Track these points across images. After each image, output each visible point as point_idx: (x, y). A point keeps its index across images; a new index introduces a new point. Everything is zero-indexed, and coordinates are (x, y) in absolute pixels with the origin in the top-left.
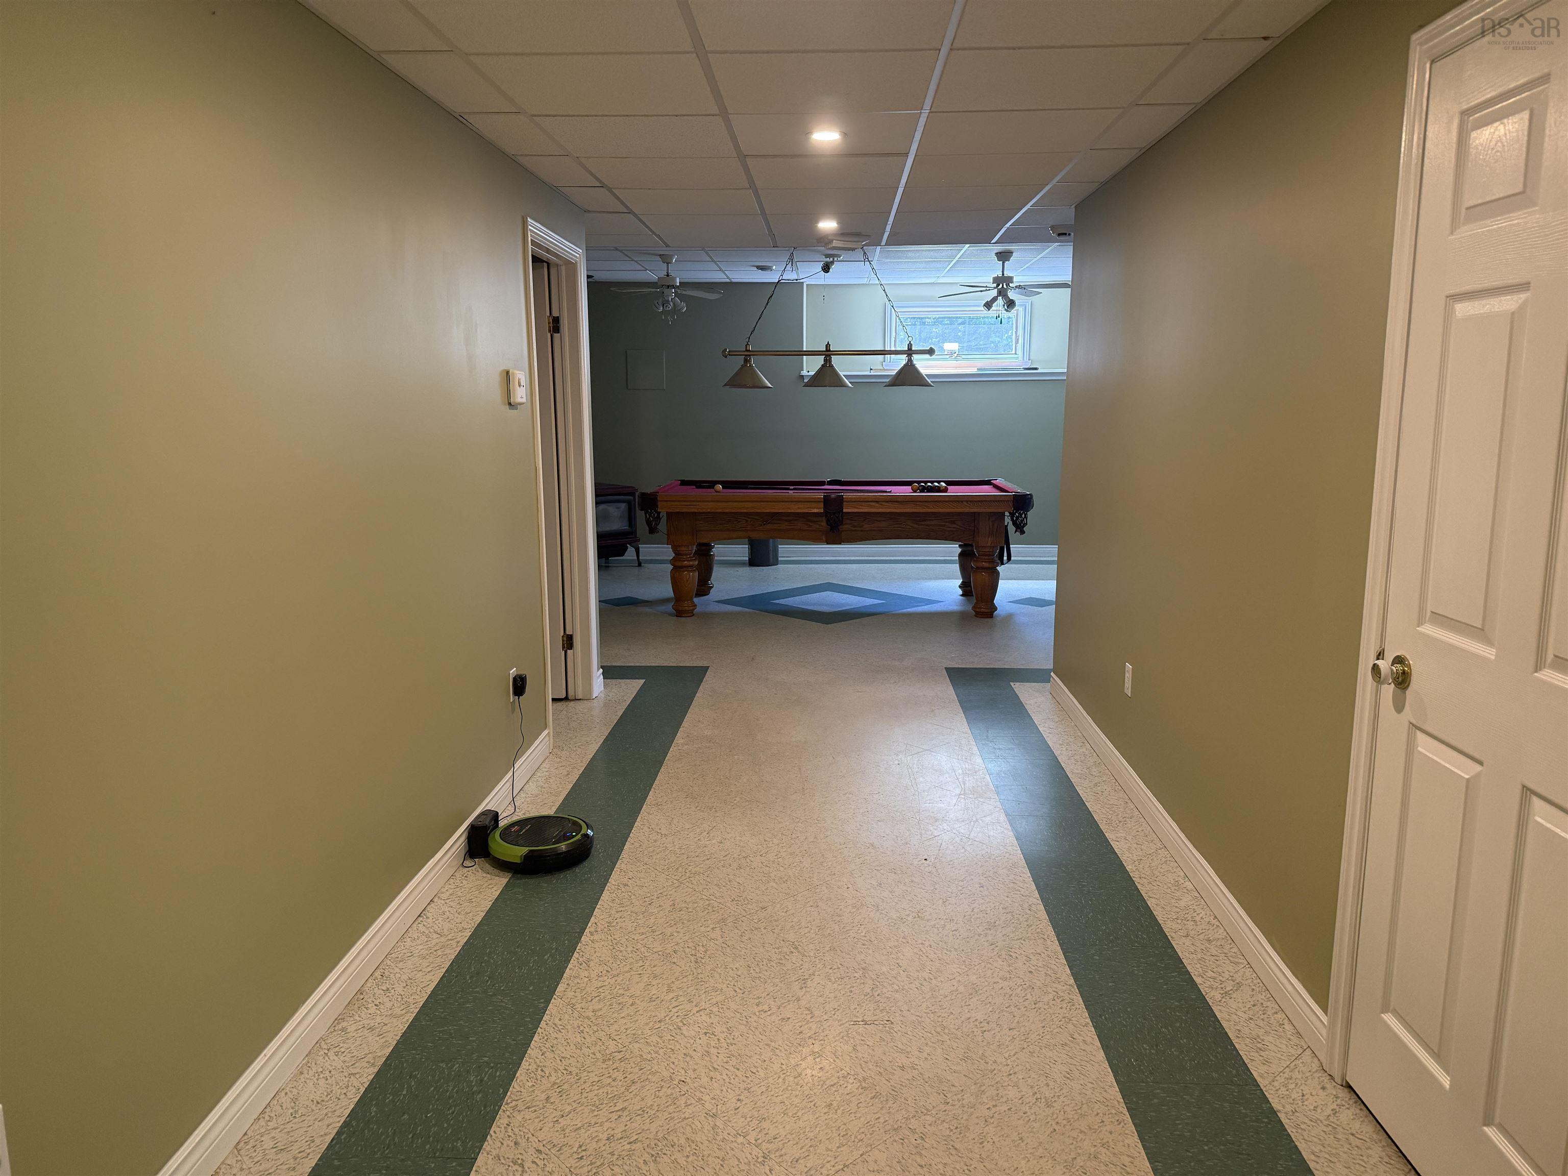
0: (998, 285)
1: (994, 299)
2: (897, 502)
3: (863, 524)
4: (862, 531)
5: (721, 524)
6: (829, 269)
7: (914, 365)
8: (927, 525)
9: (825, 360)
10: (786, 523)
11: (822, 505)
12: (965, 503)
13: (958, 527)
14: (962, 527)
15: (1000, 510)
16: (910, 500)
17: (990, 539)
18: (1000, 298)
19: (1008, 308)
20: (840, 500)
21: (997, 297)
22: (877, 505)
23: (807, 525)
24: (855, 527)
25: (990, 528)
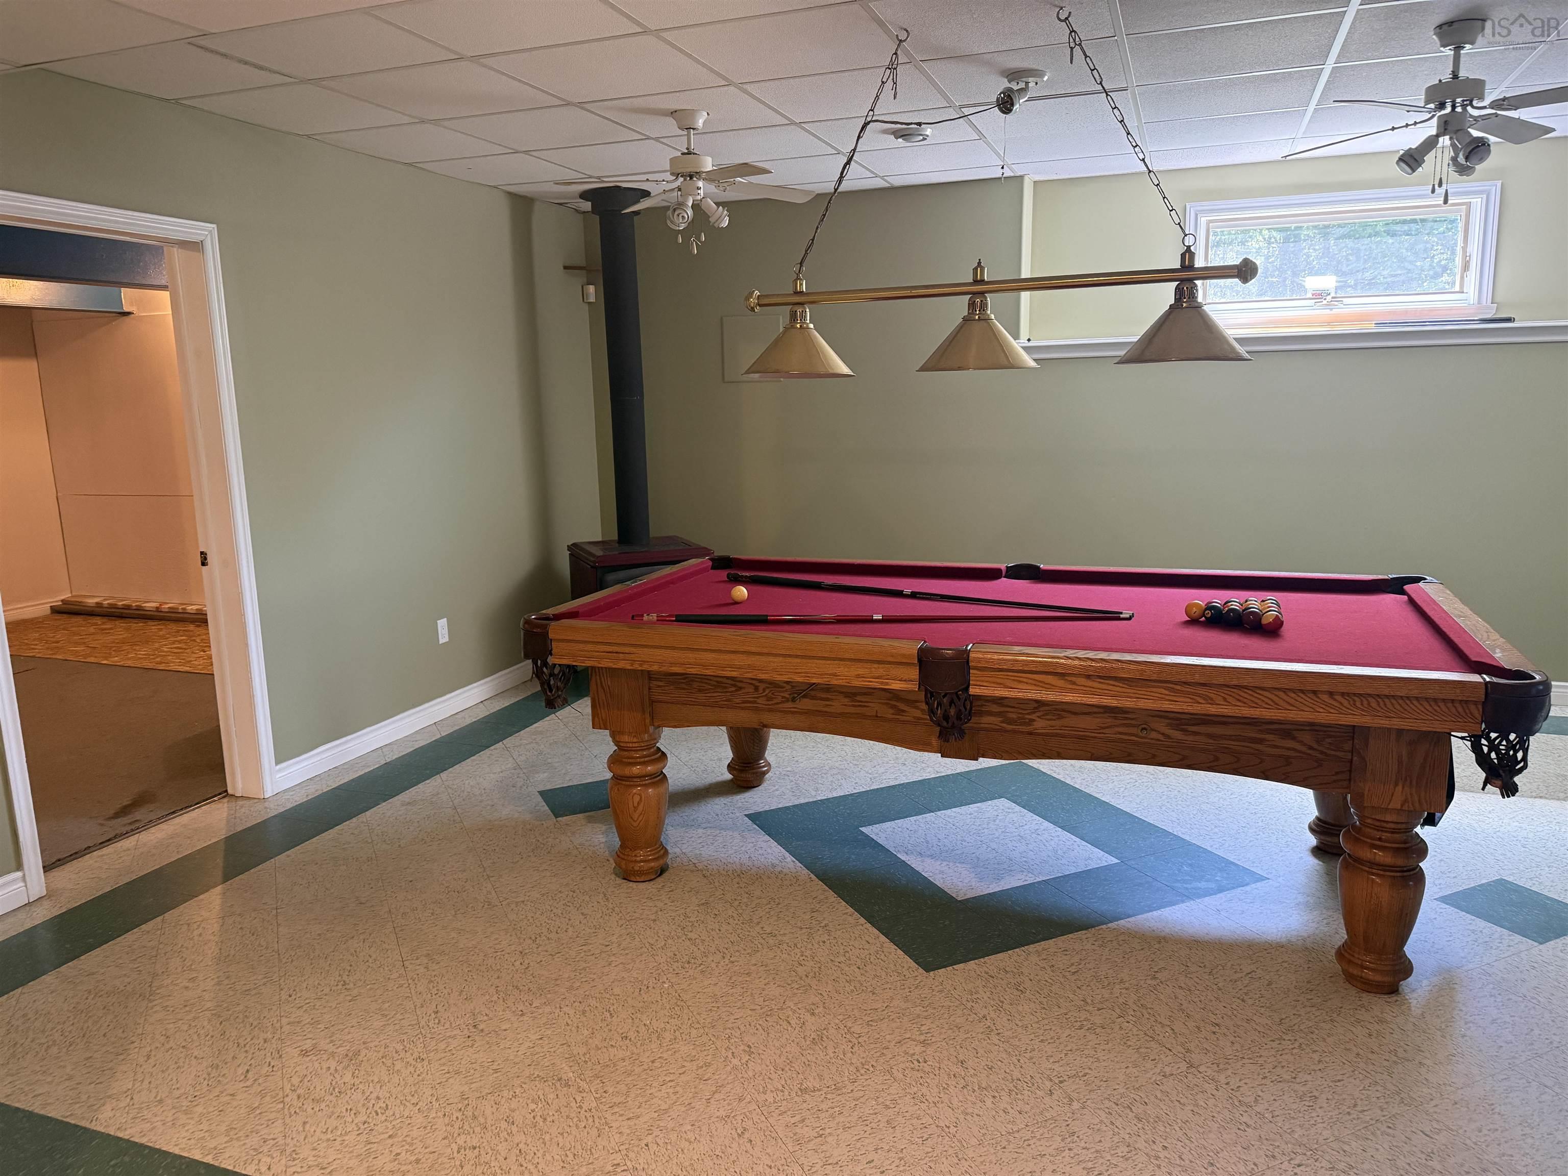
0: (1442, 106)
1: (1430, 144)
2: (1116, 679)
3: (1033, 717)
4: (1030, 733)
5: (700, 691)
6: (1012, 105)
7: (1199, 307)
8: (1210, 736)
9: (972, 305)
10: (846, 701)
11: (914, 673)
12: (1325, 697)
13: (1304, 749)
14: (1311, 748)
15: (1438, 727)
16: (1155, 677)
17: (1400, 788)
18: (1445, 141)
19: (1467, 158)
20: (962, 662)
21: (1438, 136)
22: (1061, 683)
23: (893, 707)
24: (1010, 722)
25: (1400, 762)
